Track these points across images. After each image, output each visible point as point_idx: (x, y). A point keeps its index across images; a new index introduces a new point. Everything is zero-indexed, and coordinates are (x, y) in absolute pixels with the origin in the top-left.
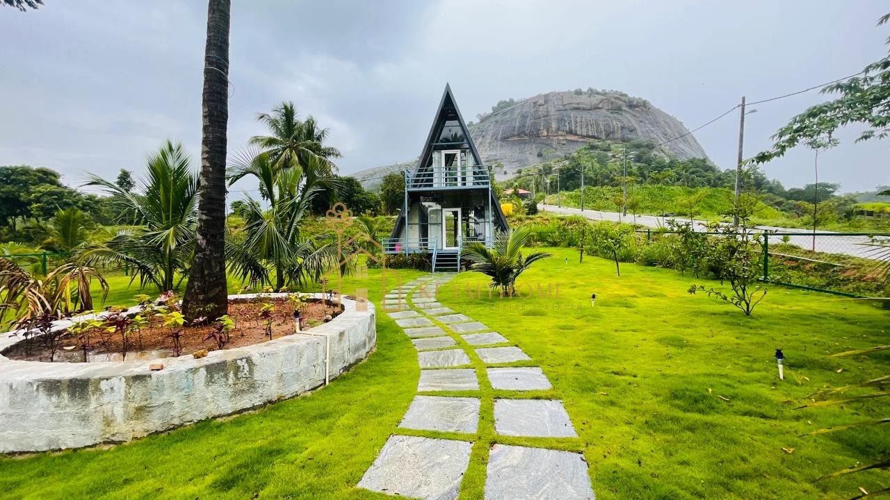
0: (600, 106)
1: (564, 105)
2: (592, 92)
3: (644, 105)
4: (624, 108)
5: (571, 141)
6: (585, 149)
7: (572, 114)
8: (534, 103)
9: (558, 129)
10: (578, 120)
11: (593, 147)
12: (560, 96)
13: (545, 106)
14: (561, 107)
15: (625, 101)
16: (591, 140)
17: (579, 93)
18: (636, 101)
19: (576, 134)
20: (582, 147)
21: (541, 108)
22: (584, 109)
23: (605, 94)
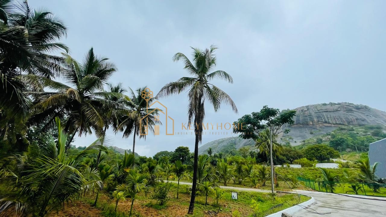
0: (339, 109)
1: (318, 110)
2: (331, 104)
3: (366, 107)
4: (354, 110)
5: (327, 126)
6: (338, 130)
7: (324, 114)
8: (302, 110)
9: (318, 121)
10: (329, 116)
11: (342, 129)
12: (315, 106)
13: (308, 111)
14: (317, 111)
15: (353, 107)
16: (340, 126)
17: (325, 105)
18: (360, 106)
19: (329, 123)
20: (334, 129)
21: (306, 112)
22: (330, 112)
23: (339, 104)
